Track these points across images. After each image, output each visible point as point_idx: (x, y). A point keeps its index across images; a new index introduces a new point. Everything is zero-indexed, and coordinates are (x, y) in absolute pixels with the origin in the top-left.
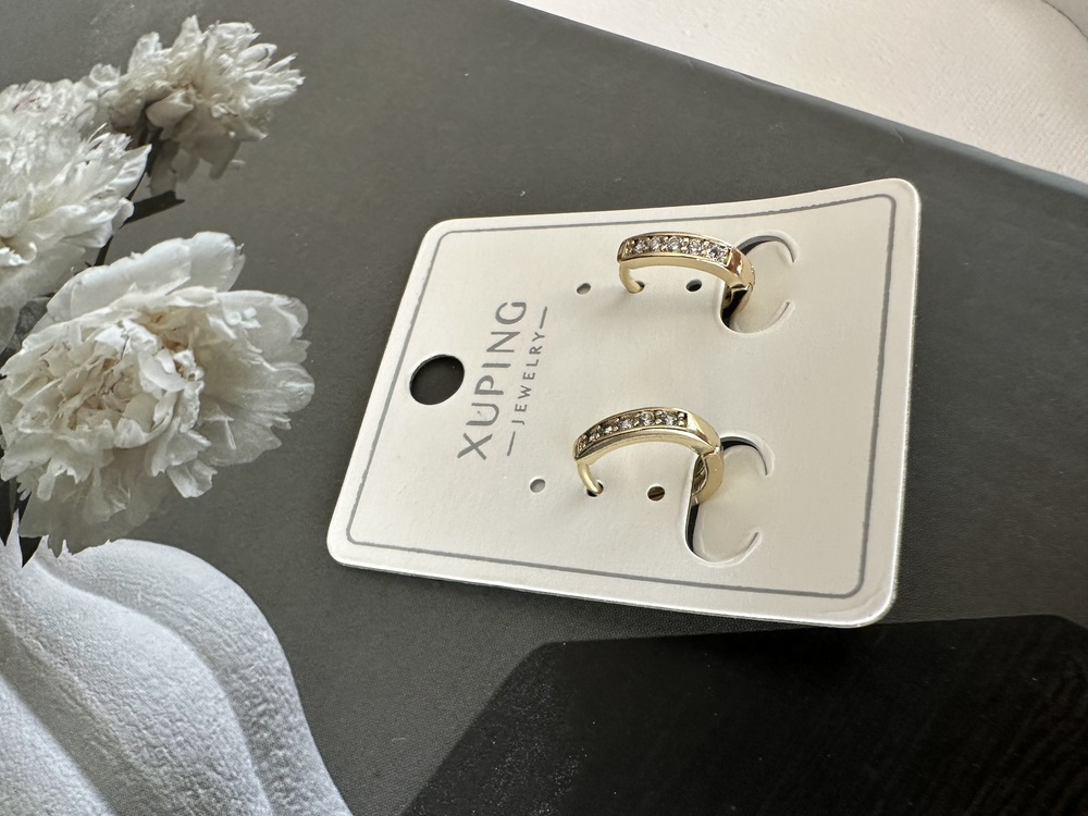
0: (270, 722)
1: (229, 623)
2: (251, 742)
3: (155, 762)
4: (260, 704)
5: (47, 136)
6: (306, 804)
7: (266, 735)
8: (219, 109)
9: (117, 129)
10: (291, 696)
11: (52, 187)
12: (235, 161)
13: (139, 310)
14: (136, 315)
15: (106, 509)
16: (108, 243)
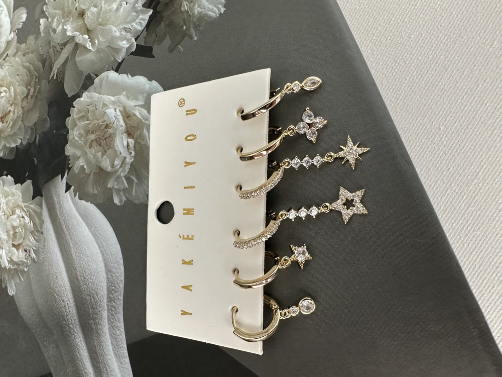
0: (114, 294)
1: (113, 256)
3: (84, 283)
4: (113, 286)
7: (112, 296)
8: (185, 6)
11: (110, 10)
12: (179, 46)
13: (123, 107)
14: (121, 109)
15: (92, 189)
16: (122, 61)
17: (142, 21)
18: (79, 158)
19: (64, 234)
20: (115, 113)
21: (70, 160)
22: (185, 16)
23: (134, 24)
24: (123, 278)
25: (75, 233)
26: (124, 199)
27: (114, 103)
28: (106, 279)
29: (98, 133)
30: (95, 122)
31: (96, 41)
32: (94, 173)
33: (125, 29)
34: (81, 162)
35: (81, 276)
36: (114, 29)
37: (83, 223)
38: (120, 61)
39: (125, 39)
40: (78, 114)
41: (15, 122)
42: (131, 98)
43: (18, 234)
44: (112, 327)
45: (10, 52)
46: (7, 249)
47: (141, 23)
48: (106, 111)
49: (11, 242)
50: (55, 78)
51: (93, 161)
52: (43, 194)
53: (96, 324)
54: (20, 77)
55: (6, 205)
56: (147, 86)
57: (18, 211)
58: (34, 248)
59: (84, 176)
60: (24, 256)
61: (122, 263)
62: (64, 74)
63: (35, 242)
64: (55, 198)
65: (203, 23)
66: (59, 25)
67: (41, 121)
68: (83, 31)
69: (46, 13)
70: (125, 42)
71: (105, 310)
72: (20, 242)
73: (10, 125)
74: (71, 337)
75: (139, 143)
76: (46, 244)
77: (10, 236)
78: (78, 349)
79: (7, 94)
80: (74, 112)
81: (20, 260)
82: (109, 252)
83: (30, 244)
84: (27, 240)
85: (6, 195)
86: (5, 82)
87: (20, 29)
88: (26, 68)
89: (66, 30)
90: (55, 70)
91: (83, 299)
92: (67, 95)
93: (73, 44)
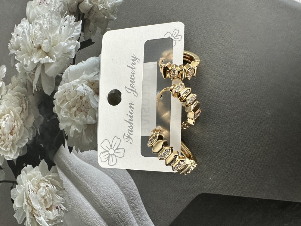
0: (134, 202)
1: (122, 176)
2: (130, 206)
3: (108, 207)
4: (131, 197)
5: (51, 15)
6: (144, 222)
7: (133, 205)
8: (101, 7)
9: (71, 14)
10: (139, 196)
11: (56, 35)
13: (87, 81)
14: (86, 82)
15: (87, 141)
16: (75, 57)
17: (78, 30)
18: (70, 127)
19: (80, 180)
20: (82, 87)
21: (65, 132)
22: (103, 11)
23: (74, 34)
24: (135, 187)
25: (87, 176)
27: (79, 82)
28: (123, 195)
29: (77, 105)
30: (72, 99)
31: (54, 56)
32: (85, 130)
33: (70, 40)
34: (73, 128)
35: (104, 203)
36: (62, 43)
37: (91, 166)
38: (73, 57)
39: (71, 44)
40: (59, 102)
41: (20, 130)
42: (90, 73)
43: (47, 200)
45: (3, 93)
46: (43, 214)
47: (78, 31)
48: (77, 89)
49: (44, 208)
50: (36, 90)
51: (81, 123)
52: (55, 163)
54: (14, 102)
55: (32, 185)
56: (97, 60)
57: (42, 185)
58: (62, 203)
59: (78, 136)
60: (57, 212)
61: (130, 177)
62: (41, 85)
63: (61, 198)
64: (64, 161)
65: (116, 8)
66: (28, 61)
67: (37, 119)
68: (43, 55)
69: (18, 60)
70: (72, 46)
71: (132, 218)
72: (51, 204)
73: (18, 134)
76: (70, 195)
77: (42, 204)
79: (9, 117)
80: (56, 102)
81: (55, 216)
82: (117, 175)
83: (58, 201)
84: (55, 200)
85: (30, 179)
86: (6, 111)
87: (5, 77)
88: (16, 96)
89: (33, 61)
90: (35, 86)
91: (112, 219)
92: (48, 95)
93: (40, 66)
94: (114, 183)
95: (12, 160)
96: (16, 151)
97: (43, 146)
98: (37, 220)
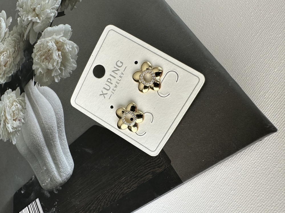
1: (58, 106)
3: (46, 124)
4: (59, 120)
6: (62, 137)
7: (59, 125)
10: (63, 121)
11: (46, 3)
12: (75, 7)
14: (54, 41)
15: (45, 80)
16: (52, 22)
17: (59, 3)
18: (38, 69)
19: (35, 105)
20: (51, 44)
21: (35, 71)
23: (56, 5)
24: (63, 115)
25: (40, 103)
26: (60, 78)
27: (51, 40)
28: (56, 119)
29: (45, 55)
30: (44, 51)
31: (41, 18)
32: (46, 72)
33: (52, 9)
34: (40, 70)
35: (44, 122)
36: (48, 10)
37: (43, 97)
38: (51, 22)
39: (53, 12)
41: (10, 65)
42: (58, 35)
43: (15, 114)
44: (61, 140)
45: (6, 37)
46: (11, 123)
47: (58, 4)
48: (48, 44)
49: (12, 119)
50: (25, 39)
51: (45, 67)
52: (25, 91)
53: (54, 142)
54: (11, 45)
55: (9, 103)
56: (64, 27)
57: (14, 104)
58: (23, 117)
59: (41, 75)
60: (19, 123)
62: (29, 36)
63: (23, 114)
64: (30, 90)
66: (25, 18)
67: (21, 59)
68: (35, 16)
69: (20, 15)
70: (53, 14)
71: (57, 133)
72: (17, 117)
73: (9, 67)
74: (43, 153)
75: (63, 52)
76: (28, 113)
77: (12, 116)
78: (47, 158)
79: (6, 54)
80: (35, 50)
81: (17, 125)
82: (56, 105)
83: (21, 116)
84: (19, 115)
85: (9, 98)
86: (5, 50)
87: (10, 26)
88: (13, 40)
89: (28, 18)
90: (25, 36)
91: (46, 132)
92: (31, 44)
93: (32, 23)
94: (53, 110)
95: (1, 84)
96: (5, 78)
97: (21, 78)
98: (6, 126)
